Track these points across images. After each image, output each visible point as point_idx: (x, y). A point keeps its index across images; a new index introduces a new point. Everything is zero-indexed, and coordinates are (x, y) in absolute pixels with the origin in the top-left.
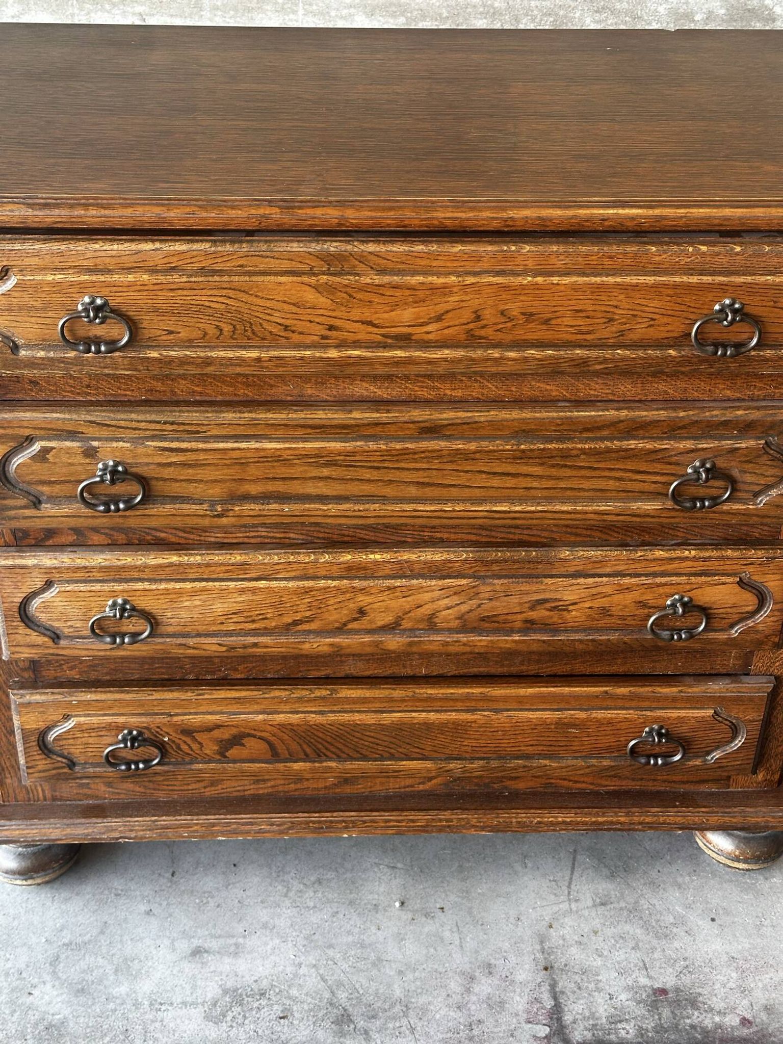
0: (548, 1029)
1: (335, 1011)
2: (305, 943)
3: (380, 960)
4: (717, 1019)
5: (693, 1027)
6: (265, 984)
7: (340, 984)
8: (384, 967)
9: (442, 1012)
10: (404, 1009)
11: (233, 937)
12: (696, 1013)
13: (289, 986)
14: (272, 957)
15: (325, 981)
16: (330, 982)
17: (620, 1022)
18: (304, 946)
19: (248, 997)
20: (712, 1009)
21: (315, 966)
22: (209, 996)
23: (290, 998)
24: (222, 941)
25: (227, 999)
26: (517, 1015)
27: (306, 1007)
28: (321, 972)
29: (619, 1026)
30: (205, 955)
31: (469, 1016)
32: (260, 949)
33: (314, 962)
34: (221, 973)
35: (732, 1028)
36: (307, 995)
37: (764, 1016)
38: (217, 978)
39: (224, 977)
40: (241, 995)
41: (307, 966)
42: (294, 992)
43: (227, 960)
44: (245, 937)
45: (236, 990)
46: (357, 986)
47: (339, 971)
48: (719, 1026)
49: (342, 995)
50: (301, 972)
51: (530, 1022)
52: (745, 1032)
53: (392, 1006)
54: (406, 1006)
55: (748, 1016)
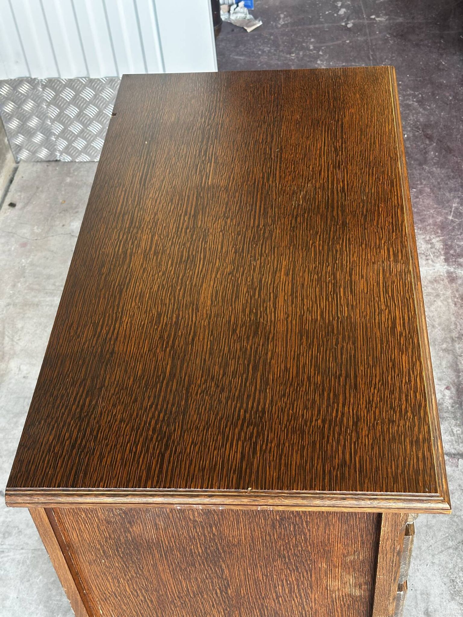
0: (460, 460)
1: (460, 547)
2: (418, 560)
3: (427, 526)
4: (447, 398)
5: (452, 407)
6: (446, 580)
7: (443, 544)
8: (431, 524)
9: (456, 501)
10: (456, 517)
11: (416, 596)
12: (445, 404)
13: (447, 568)
14: (429, 576)
15: (442, 551)
16: (443, 549)
17: (453, 432)
18: (420, 560)
19: (455, 588)
20: (442, 398)
21: (433, 556)
22: (456, 607)
23: (454, 568)
24: (419, 602)
25: (458, 598)
26: (454, 470)
27: (460, 560)
28: (436, 553)
29: (455, 432)
30: (429, 610)
31: (456, 489)
32: (424, 583)
33: (431, 556)
34: (440, 601)
35: (451, 393)
36: (452, 560)
37: (444, 382)
38: (445, 604)
39: (444, 600)
40: (455, 591)
41: (433, 559)
42: (450, 566)
43: (432, 599)
44: (416, 590)
45: (452, 595)
46: (444, 536)
47: (436, 545)
48: (451, 398)
49: (450, 543)
50: (437, 562)
51: (457, 466)
52: (453, 390)
53: (455, 522)
54: (454, 515)
55: (445, 387)
